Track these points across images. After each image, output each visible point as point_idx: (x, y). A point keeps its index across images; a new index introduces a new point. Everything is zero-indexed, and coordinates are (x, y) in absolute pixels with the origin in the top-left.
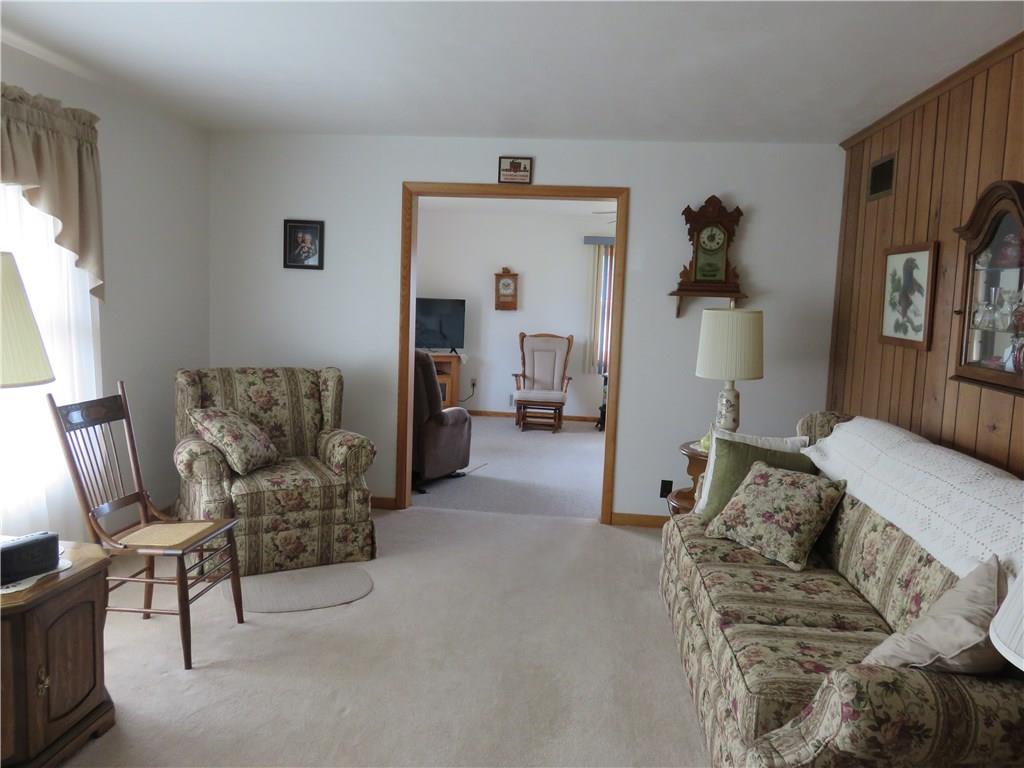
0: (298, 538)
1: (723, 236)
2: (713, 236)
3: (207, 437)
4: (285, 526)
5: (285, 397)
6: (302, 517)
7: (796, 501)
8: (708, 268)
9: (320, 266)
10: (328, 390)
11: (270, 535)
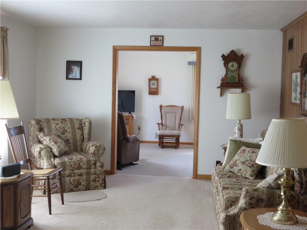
0: (78, 180)
1: (237, 65)
2: (234, 65)
3: (45, 143)
4: (74, 175)
5: (70, 129)
6: (79, 172)
7: (253, 157)
8: (231, 78)
9: (80, 79)
10: (86, 126)
11: (69, 178)
